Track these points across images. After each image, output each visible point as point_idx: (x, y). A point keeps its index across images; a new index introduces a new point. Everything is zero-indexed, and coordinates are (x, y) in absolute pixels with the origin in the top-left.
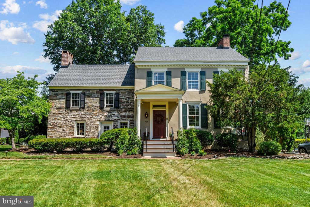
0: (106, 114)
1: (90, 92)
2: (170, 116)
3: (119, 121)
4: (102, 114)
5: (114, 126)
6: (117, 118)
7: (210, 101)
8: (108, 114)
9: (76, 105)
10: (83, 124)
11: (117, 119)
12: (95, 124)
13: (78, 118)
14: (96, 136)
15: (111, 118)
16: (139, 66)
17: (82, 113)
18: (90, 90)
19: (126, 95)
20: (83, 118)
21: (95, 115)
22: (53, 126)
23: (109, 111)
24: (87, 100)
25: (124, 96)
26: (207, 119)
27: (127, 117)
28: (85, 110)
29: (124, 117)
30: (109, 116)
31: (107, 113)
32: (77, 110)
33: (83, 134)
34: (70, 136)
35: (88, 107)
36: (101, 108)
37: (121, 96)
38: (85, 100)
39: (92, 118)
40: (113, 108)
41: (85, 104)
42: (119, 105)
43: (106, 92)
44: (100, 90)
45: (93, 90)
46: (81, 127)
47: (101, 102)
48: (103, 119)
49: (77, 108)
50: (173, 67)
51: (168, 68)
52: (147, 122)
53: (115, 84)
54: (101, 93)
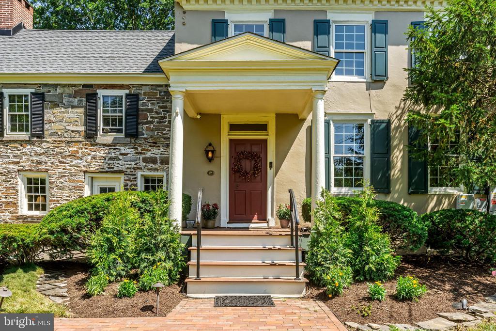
0: (102, 152)
1: (59, 91)
2: (281, 157)
3: (139, 174)
4: (93, 153)
5: (126, 185)
6: (133, 163)
7: (399, 112)
8: (109, 153)
9: (21, 129)
10: (43, 182)
11: (134, 168)
12: (74, 181)
13: (27, 165)
15: (117, 166)
16: (188, 1)
18: (58, 85)
19: (158, 100)
20: (39, 163)
21: (73, 156)
23: (112, 146)
25: (153, 104)
27: (162, 163)
28: (45, 141)
29: (153, 161)
30: (110, 159)
31: (107, 151)
32: (22, 143)
33: (44, 208)
34: (6, 213)
35: (51, 135)
36: (90, 135)
37: (143, 105)
38: (43, 115)
39: (66, 163)
40: (122, 135)
41: (46, 126)
42: (137, 128)
43: (101, 93)
44: (85, 86)
45: (65, 85)
46: (37, 186)
47: (90, 117)
48: (95, 166)
49: (22, 136)
50: (291, 5)
51: (276, 11)
52: (211, 174)
53: (125, 70)
54: (88, 94)
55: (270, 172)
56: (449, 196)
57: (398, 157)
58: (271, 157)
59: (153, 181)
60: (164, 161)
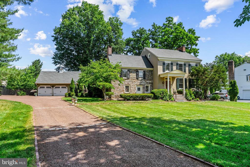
0: (139, 81)
1: (132, 70)
3: (145, 85)
5: (143, 87)
6: (144, 83)
7: (187, 77)
10: (128, 86)
12: (134, 86)
13: (126, 83)
14: (135, 93)
15: (142, 84)
16: (160, 59)
17: (128, 81)
19: (148, 72)
20: (129, 83)
21: (134, 82)
22: (114, 87)
23: (141, 80)
27: (149, 83)
28: (129, 79)
29: (148, 83)
32: (126, 79)
33: (128, 91)
34: (123, 92)
35: (131, 78)
36: (137, 79)
37: (146, 73)
38: (129, 74)
40: (143, 78)
41: (130, 76)
42: (145, 77)
43: (139, 71)
44: (136, 69)
46: (127, 87)
47: (137, 75)
48: (138, 84)
49: (125, 78)
50: (173, 61)
51: (171, 61)
52: (163, 86)
53: (143, 67)
54: (137, 71)
55: (171, 86)
56: (194, 89)
57: (188, 84)
58: (171, 83)
59: (147, 86)
60: (150, 83)
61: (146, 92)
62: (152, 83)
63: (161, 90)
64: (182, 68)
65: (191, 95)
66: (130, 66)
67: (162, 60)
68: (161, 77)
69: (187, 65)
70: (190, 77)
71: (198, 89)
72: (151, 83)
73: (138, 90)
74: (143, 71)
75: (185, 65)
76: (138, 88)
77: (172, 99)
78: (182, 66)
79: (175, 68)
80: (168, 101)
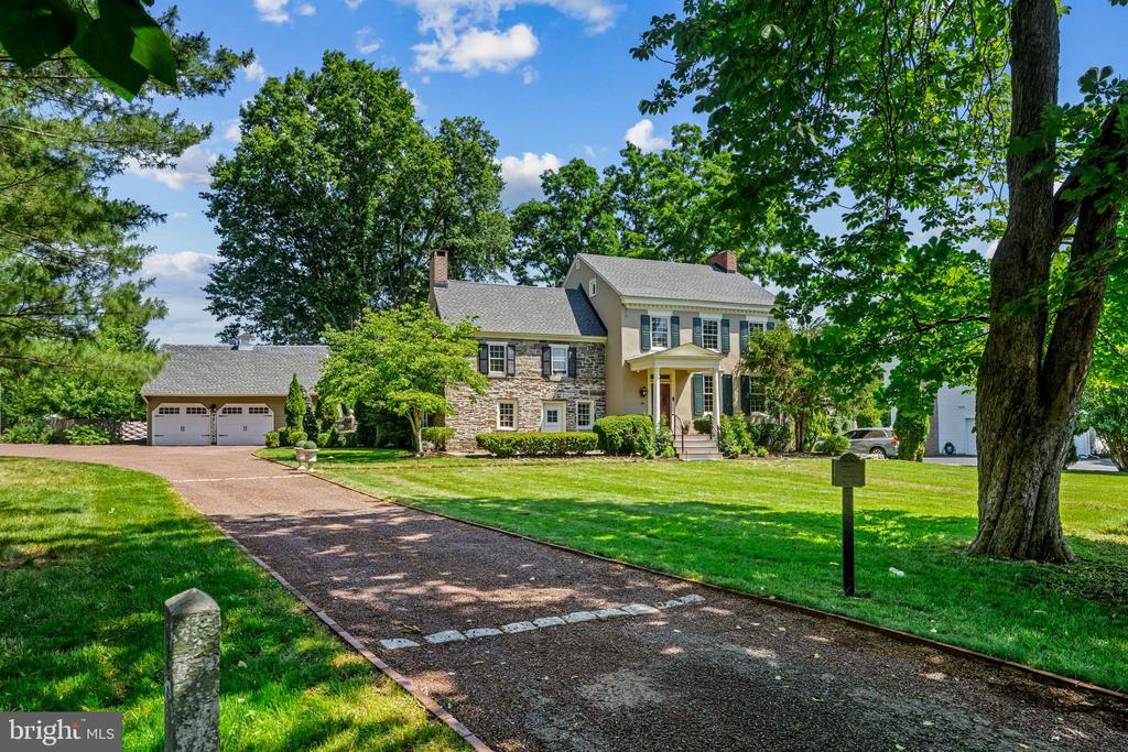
0: (553, 387)
1: (524, 344)
2: (678, 395)
3: (577, 401)
4: (547, 387)
5: (568, 409)
6: (573, 394)
7: (736, 370)
8: (558, 387)
9: (496, 370)
10: (511, 406)
11: (573, 398)
12: (535, 406)
13: (504, 395)
14: (537, 429)
15: (562, 396)
16: (630, 304)
17: (512, 384)
18: (524, 340)
20: (512, 393)
21: (535, 389)
22: (456, 409)
23: (560, 383)
24: (518, 360)
26: (731, 400)
27: (591, 394)
28: (515, 379)
29: (586, 393)
30: (559, 391)
31: (556, 386)
32: (500, 379)
33: (511, 425)
34: (489, 428)
35: (520, 374)
36: (545, 376)
37: (579, 355)
38: (514, 360)
39: (530, 394)
40: (566, 375)
41: (516, 368)
42: (576, 371)
43: (553, 346)
44: (540, 341)
45: (528, 340)
46: (507, 410)
47: (546, 363)
48: (550, 396)
49: (500, 374)
50: (682, 309)
51: (674, 312)
52: (643, 404)
53: (567, 333)
54: (544, 347)
55: (673, 403)
56: (760, 416)
57: (736, 395)
58: (673, 394)
59: (584, 406)
60: (593, 393)
61: (578, 427)
62: (603, 393)
63: (630, 418)
64: (715, 337)
65: (739, 436)
66: (515, 328)
67: (637, 307)
68: (635, 372)
69: (735, 324)
70: (747, 372)
71: (778, 417)
72: (599, 394)
73: (549, 420)
74: (568, 346)
75: (725, 323)
76: (549, 413)
77: (669, 450)
78: (716, 328)
79: (686, 335)
80: (650, 458)
